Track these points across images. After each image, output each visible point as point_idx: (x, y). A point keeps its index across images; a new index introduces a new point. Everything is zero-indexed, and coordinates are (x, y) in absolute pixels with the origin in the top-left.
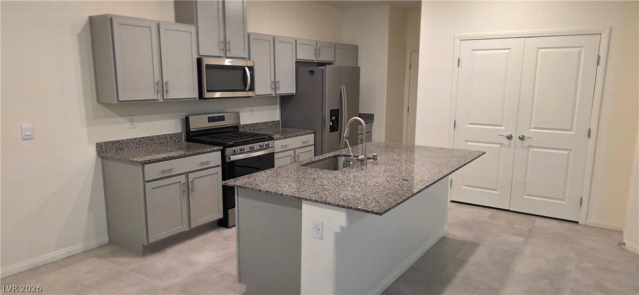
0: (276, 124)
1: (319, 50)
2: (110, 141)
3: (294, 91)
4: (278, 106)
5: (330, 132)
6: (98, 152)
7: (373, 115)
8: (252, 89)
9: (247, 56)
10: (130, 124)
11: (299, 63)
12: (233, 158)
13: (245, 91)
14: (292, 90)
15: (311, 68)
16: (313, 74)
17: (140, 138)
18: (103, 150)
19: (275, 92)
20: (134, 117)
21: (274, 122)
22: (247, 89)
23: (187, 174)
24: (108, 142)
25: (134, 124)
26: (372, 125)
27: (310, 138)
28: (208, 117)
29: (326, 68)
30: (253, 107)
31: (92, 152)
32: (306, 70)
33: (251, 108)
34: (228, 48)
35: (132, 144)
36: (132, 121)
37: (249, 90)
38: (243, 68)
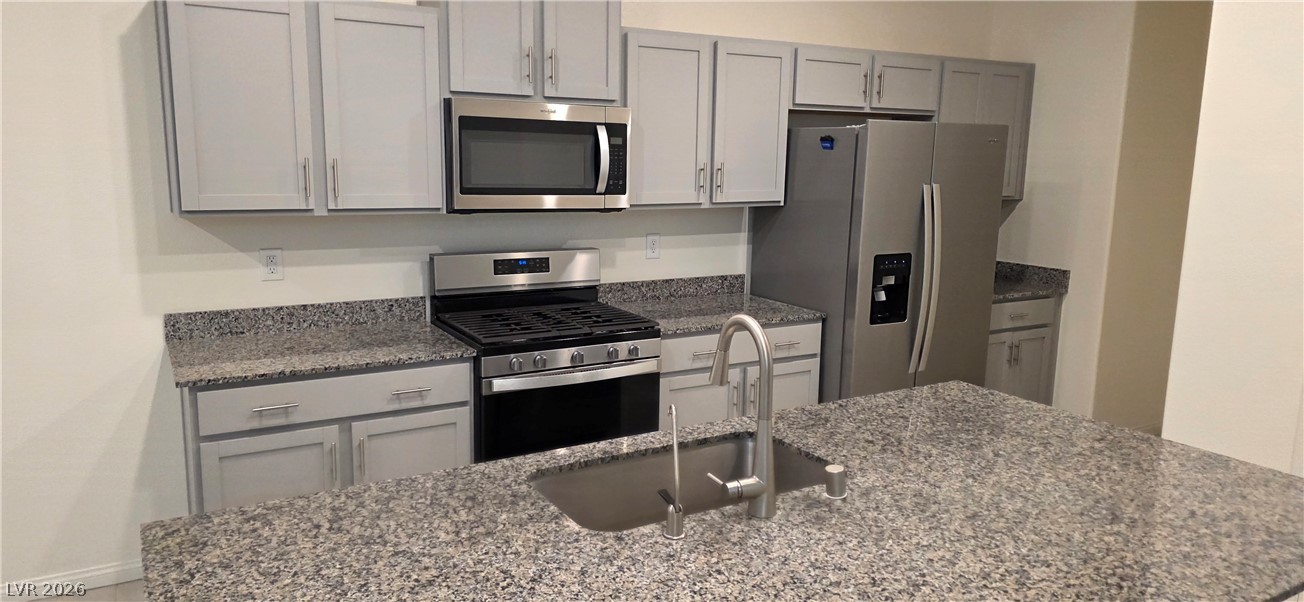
0: (732, 285)
1: (880, 77)
2: (203, 310)
3: (778, 196)
4: (744, 236)
5: (872, 323)
6: (168, 338)
7: (1065, 274)
8: (617, 185)
9: (615, 94)
10: (266, 270)
11: (799, 116)
12: (501, 385)
13: (593, 192)
14: (773, 192)
15: (826, 131)
16: (832, 148)
17: (293, 307)
18: (181, 330)
19: (711, 197)
20: (277, 253)
21: (724, 278)
22: (601, 187)
23: (345, 422)
24: (195, 314)
25: (280, 269)
26: (1059, 305)
27: (808, 335)
28: (495, 261)
29: (866, 128)
30: (656, 238)
31: (153, 338)
32: (812, 133)
33: (650, 238)
34: (548, 73)
35: (269, 322)
36: (271, 262)
37: (608, 191)
38: (590, 129)
